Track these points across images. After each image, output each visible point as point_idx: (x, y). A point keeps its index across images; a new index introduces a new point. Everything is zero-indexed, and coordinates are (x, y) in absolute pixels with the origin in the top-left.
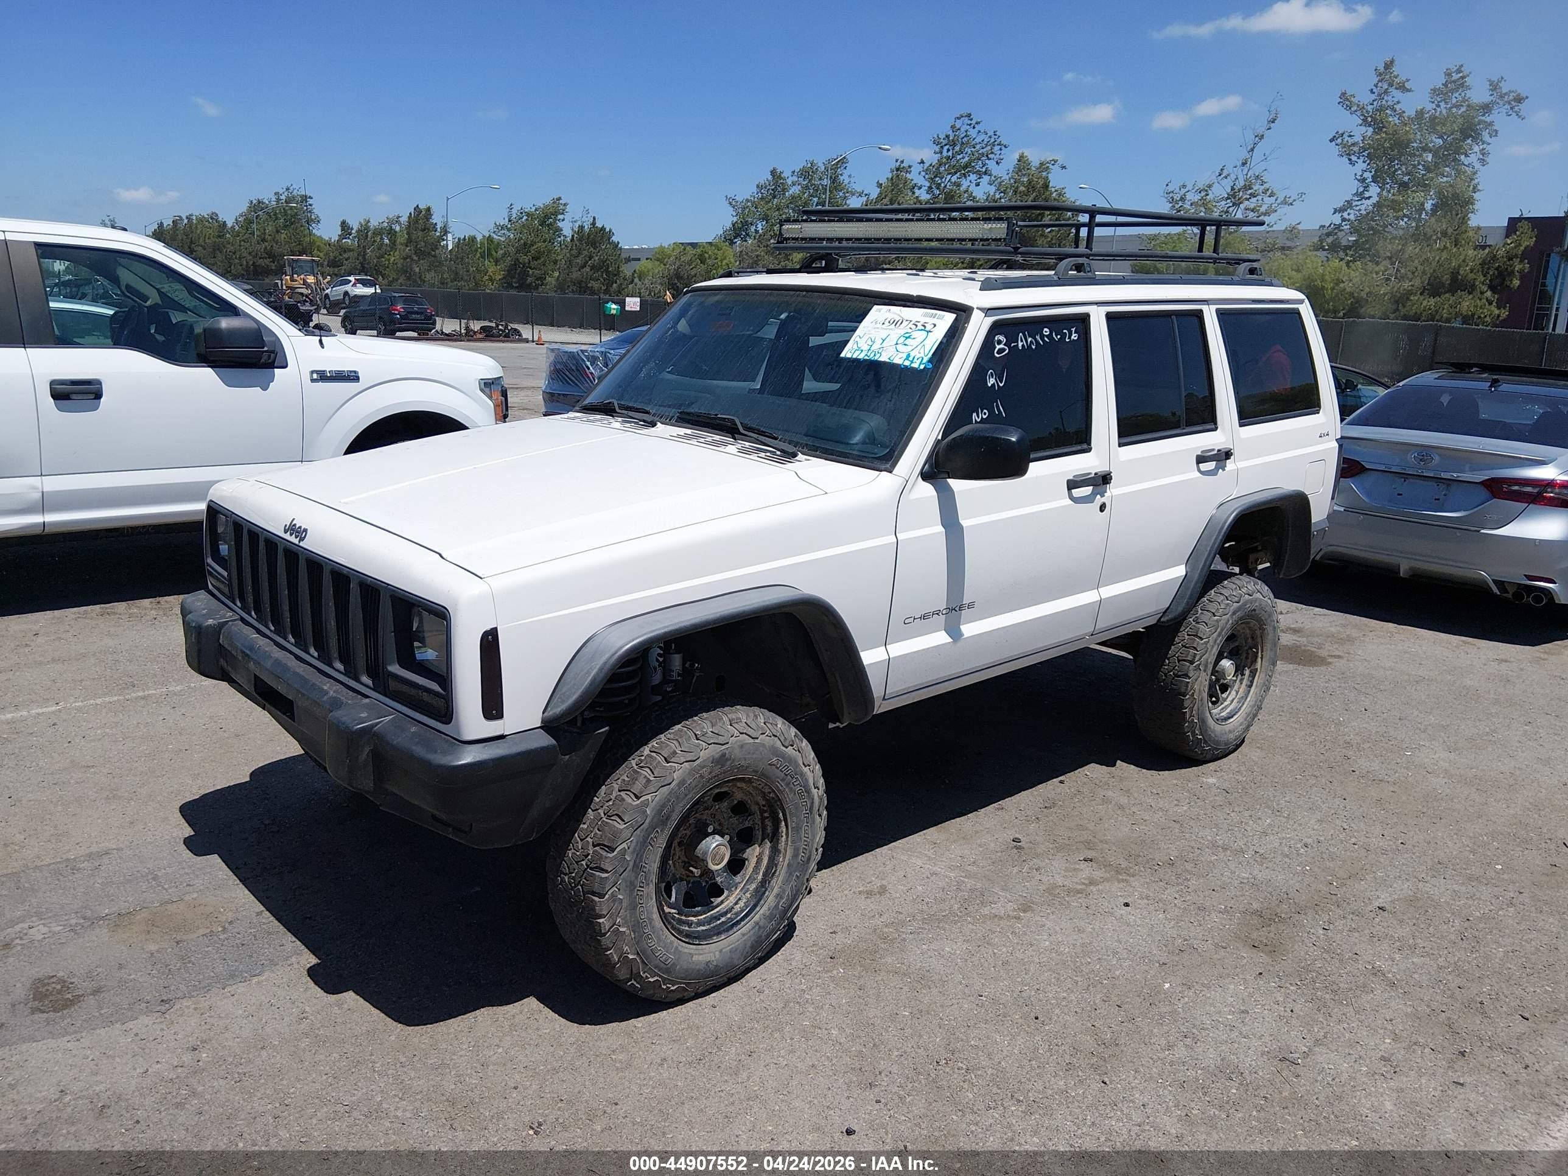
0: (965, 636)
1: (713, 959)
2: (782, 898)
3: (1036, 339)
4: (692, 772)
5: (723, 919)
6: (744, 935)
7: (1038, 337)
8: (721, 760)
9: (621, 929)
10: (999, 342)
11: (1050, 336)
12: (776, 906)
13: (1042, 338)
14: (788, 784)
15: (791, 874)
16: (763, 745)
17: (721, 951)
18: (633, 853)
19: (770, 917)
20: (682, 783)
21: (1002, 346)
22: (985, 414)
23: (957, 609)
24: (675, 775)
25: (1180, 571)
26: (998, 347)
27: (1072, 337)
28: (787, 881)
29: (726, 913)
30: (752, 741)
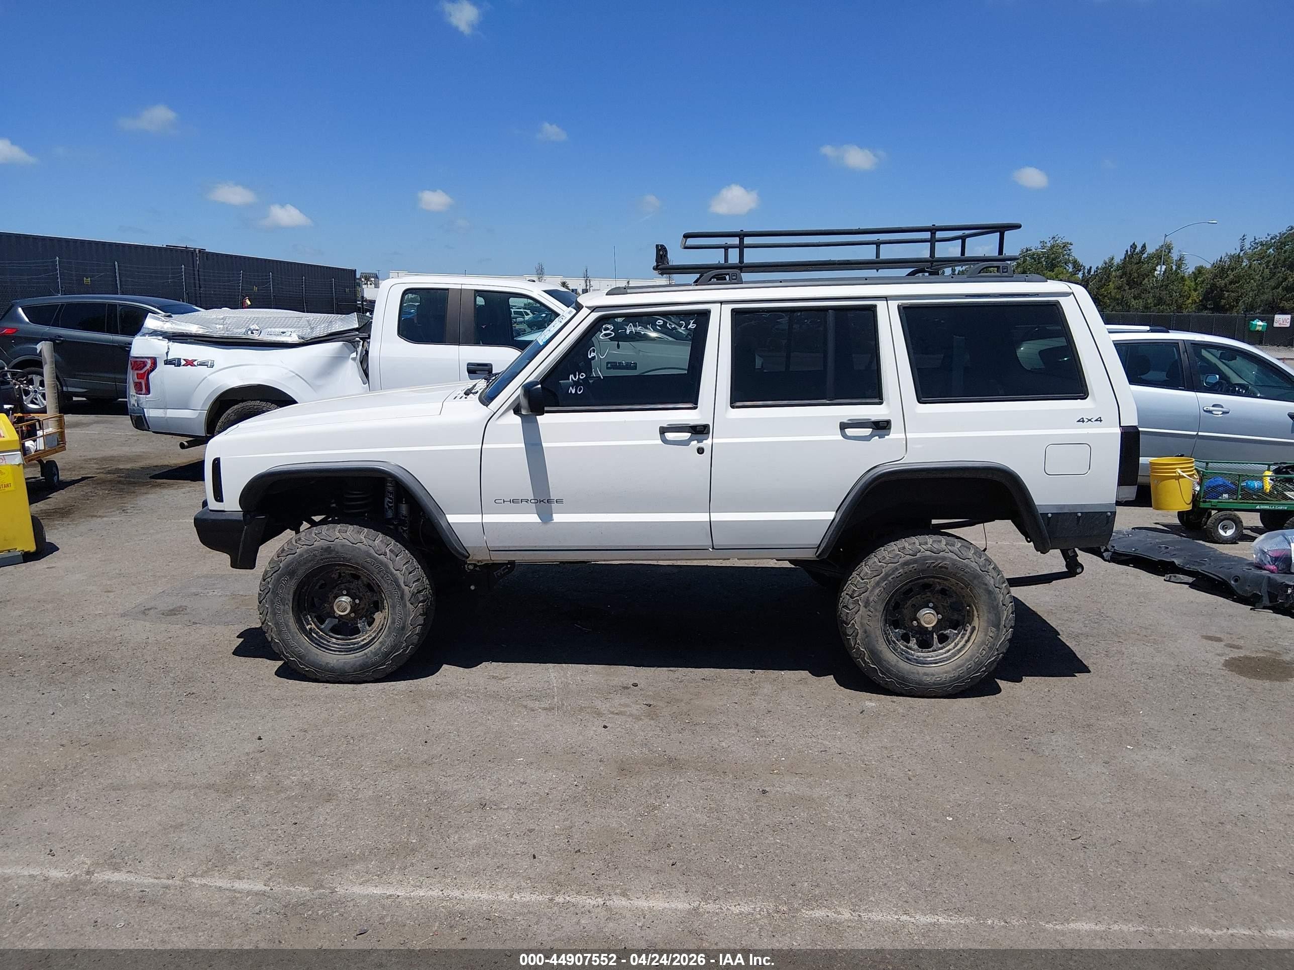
0: (555, 521)
1: (331, 662)
2: (383, 645)
4: (307, 551)
5: (352, 646)
6: (356, 657)
8: (328, 550)
9: (269, 624)
12: (380, 648)
14: (382, 577)
15: (390, 633)
16: (359, 549)
17: (338, 660)
18: (273, 584)
19: (376, 654)
20: (301, 555)
22: (582, 376)
23: (546, 501)
24: (298, 551)
25: (830, 515)
28: (387, 636)
29: (355, 644)
30: (351, 544)
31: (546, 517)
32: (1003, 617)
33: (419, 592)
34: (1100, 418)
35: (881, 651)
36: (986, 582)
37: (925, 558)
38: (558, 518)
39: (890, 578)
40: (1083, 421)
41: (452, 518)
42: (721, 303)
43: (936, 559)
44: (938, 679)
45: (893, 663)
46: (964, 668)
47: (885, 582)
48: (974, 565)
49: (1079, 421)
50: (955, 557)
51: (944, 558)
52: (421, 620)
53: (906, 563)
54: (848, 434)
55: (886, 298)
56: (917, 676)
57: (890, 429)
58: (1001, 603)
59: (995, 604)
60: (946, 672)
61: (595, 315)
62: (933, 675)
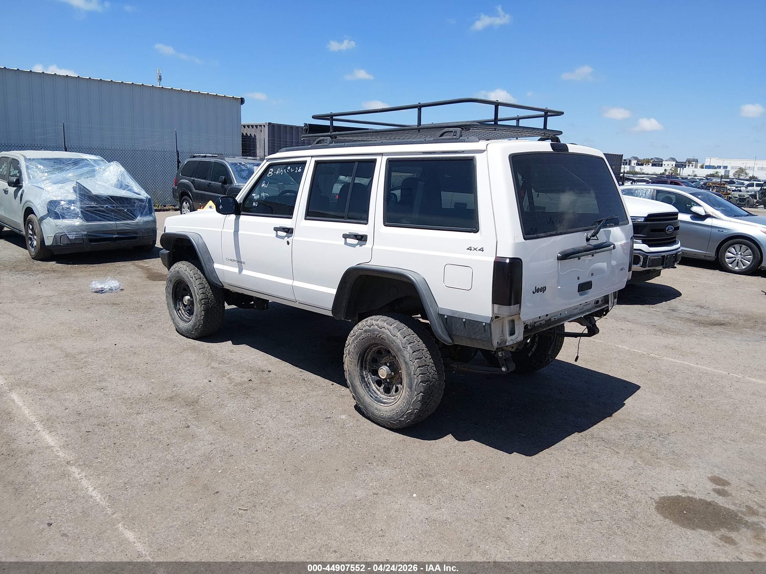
3: (284, 171)
7: (285, 170)
10: (271, 171)
11: (290, 170)
13: (286, 171)
21: (271, 173)
26: (270, 173)
27: (299, 171)
31: (240, 271)
32: (414, 383)
33: (202, 299)
34: (483, 248)
35: (356, 386)
36: (404, 355)
37: (374, 330)
38: (245, 272)
39: (358, 339)
40: (471, 250)
41: (216, 266)
42: (312, 157)
43: (379, 332)
44: (382, 414)
45: (362, 396)
46: (395, 411)
47: (356, 341)
48: (398, 341)
49: (468, 249)
50: (389, 333)
51: (383, 333)
52: (203, 313)
53: (365, 331)
54: (348, 242)
55: (382, 154)
56: (372, 408)
57: (366, 241)
58: (413, 372)
59: (409, 372)
60: (386, 411)
61: (268, 163)
62: (380, 411)
